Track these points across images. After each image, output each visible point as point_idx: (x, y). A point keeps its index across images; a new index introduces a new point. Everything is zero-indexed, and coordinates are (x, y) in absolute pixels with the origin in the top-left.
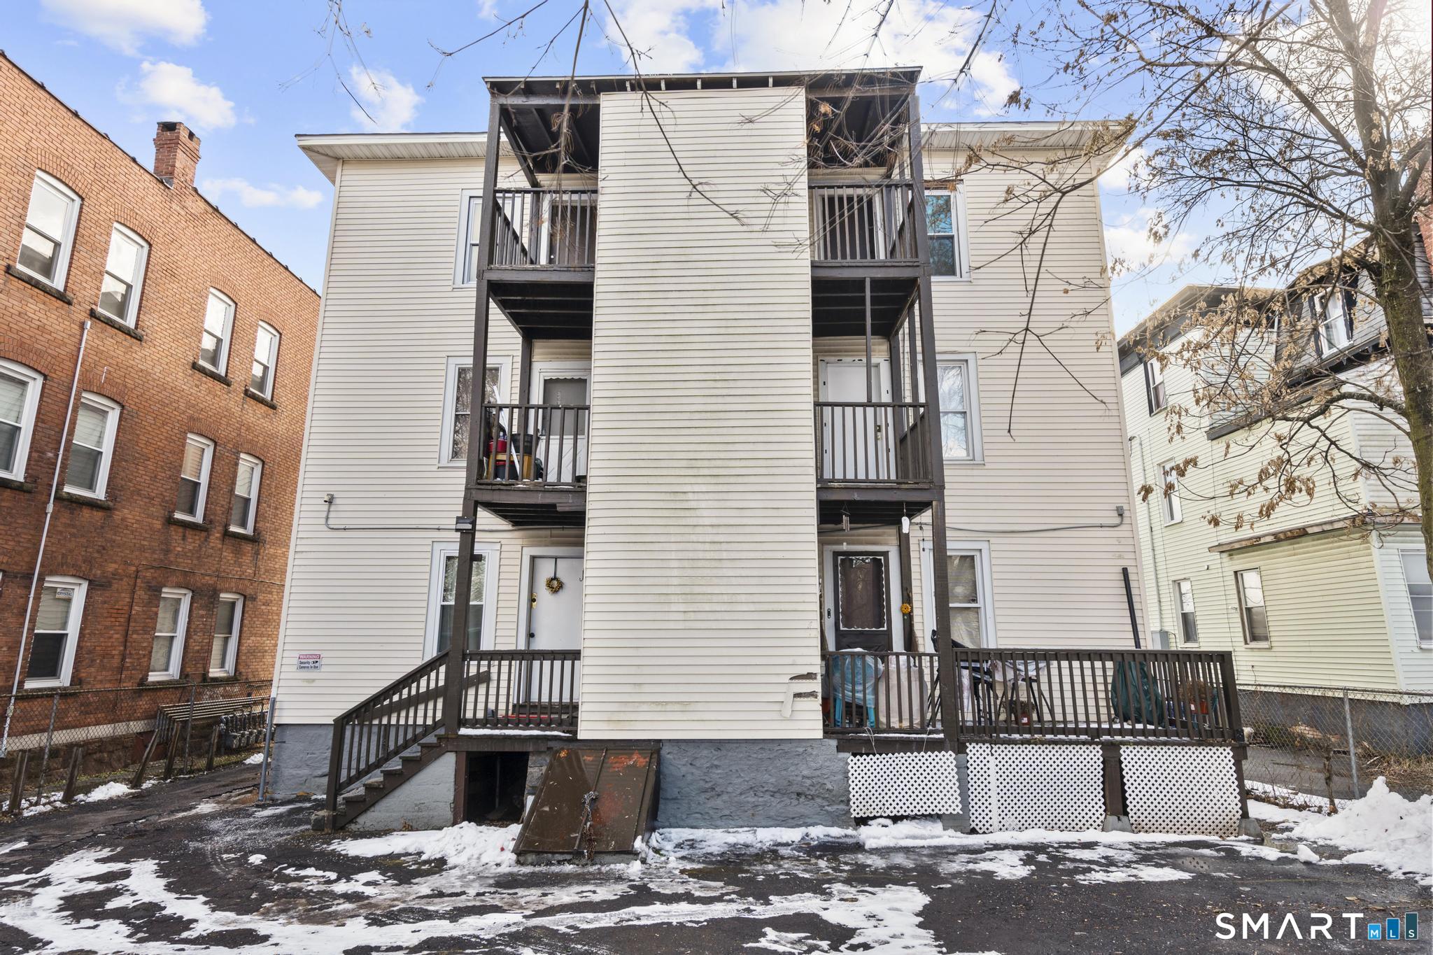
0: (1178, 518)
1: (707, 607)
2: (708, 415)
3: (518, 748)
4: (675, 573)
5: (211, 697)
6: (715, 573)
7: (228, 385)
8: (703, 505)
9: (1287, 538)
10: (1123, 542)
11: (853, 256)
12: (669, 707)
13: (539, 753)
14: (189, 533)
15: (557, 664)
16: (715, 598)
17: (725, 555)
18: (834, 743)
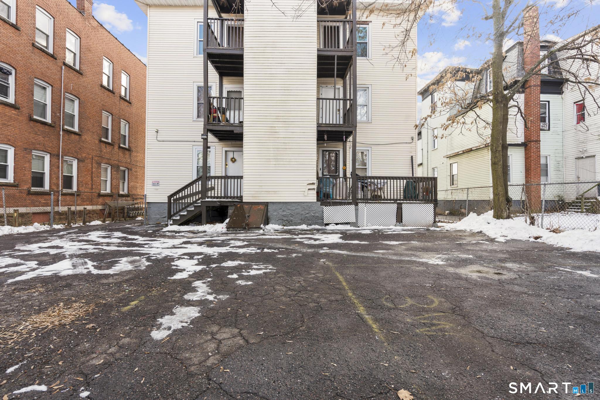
0: (436, 147)
1: (282, 163)
2: (283, 102)
3: (225, 204)
4: (272, 152)
5: (121, 200)
6: (284, 152)
7: (114, 94)
8: (281, 131)
9: (467, 152)
10: (412, 148)
11: (331, 47)
12: (270, 193)
13: (231, 206)
14: (107, 146)
15: (236, 180)
16: (284, 160)
17: (287, 147)
18: (320, 203)
